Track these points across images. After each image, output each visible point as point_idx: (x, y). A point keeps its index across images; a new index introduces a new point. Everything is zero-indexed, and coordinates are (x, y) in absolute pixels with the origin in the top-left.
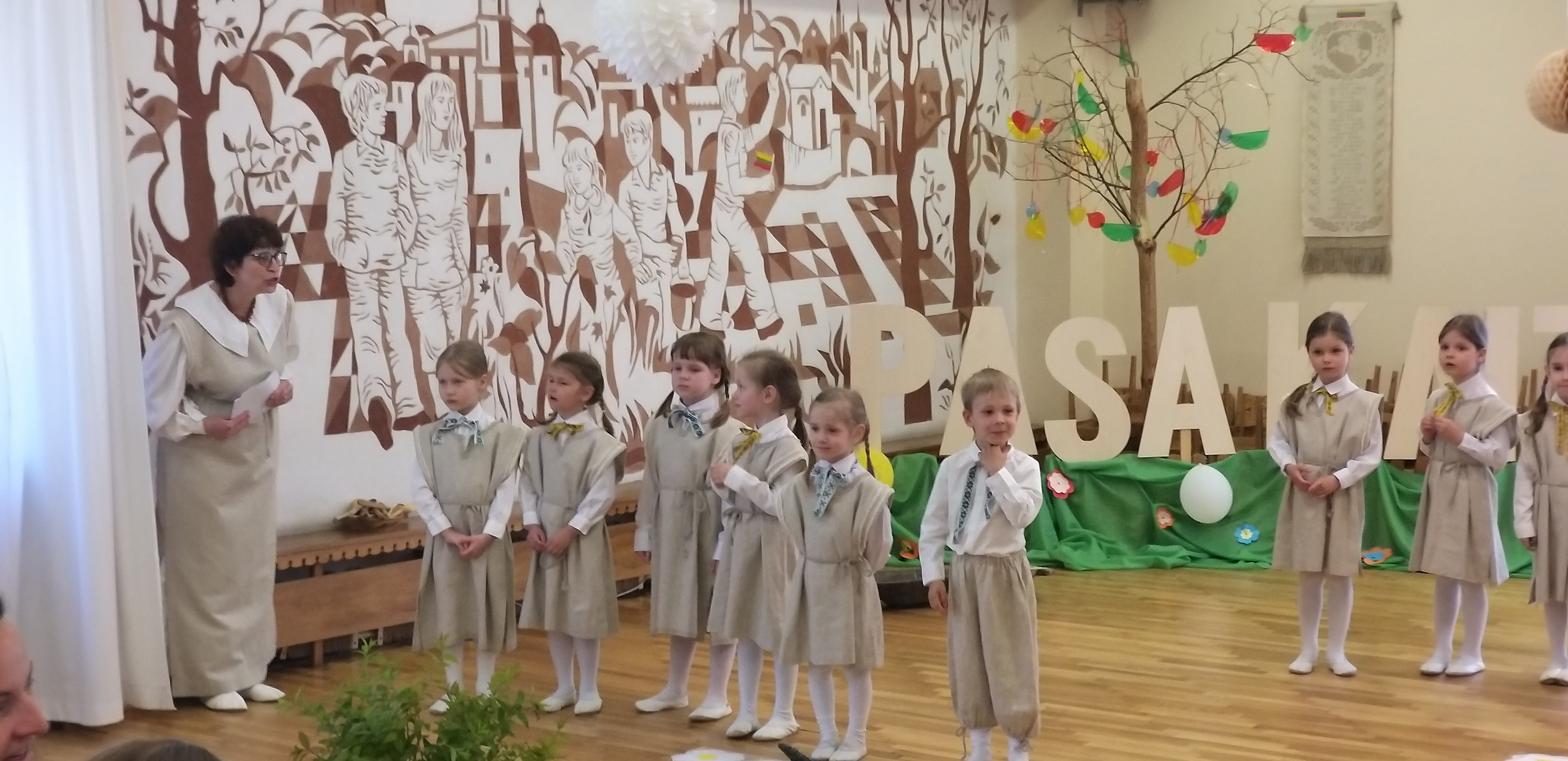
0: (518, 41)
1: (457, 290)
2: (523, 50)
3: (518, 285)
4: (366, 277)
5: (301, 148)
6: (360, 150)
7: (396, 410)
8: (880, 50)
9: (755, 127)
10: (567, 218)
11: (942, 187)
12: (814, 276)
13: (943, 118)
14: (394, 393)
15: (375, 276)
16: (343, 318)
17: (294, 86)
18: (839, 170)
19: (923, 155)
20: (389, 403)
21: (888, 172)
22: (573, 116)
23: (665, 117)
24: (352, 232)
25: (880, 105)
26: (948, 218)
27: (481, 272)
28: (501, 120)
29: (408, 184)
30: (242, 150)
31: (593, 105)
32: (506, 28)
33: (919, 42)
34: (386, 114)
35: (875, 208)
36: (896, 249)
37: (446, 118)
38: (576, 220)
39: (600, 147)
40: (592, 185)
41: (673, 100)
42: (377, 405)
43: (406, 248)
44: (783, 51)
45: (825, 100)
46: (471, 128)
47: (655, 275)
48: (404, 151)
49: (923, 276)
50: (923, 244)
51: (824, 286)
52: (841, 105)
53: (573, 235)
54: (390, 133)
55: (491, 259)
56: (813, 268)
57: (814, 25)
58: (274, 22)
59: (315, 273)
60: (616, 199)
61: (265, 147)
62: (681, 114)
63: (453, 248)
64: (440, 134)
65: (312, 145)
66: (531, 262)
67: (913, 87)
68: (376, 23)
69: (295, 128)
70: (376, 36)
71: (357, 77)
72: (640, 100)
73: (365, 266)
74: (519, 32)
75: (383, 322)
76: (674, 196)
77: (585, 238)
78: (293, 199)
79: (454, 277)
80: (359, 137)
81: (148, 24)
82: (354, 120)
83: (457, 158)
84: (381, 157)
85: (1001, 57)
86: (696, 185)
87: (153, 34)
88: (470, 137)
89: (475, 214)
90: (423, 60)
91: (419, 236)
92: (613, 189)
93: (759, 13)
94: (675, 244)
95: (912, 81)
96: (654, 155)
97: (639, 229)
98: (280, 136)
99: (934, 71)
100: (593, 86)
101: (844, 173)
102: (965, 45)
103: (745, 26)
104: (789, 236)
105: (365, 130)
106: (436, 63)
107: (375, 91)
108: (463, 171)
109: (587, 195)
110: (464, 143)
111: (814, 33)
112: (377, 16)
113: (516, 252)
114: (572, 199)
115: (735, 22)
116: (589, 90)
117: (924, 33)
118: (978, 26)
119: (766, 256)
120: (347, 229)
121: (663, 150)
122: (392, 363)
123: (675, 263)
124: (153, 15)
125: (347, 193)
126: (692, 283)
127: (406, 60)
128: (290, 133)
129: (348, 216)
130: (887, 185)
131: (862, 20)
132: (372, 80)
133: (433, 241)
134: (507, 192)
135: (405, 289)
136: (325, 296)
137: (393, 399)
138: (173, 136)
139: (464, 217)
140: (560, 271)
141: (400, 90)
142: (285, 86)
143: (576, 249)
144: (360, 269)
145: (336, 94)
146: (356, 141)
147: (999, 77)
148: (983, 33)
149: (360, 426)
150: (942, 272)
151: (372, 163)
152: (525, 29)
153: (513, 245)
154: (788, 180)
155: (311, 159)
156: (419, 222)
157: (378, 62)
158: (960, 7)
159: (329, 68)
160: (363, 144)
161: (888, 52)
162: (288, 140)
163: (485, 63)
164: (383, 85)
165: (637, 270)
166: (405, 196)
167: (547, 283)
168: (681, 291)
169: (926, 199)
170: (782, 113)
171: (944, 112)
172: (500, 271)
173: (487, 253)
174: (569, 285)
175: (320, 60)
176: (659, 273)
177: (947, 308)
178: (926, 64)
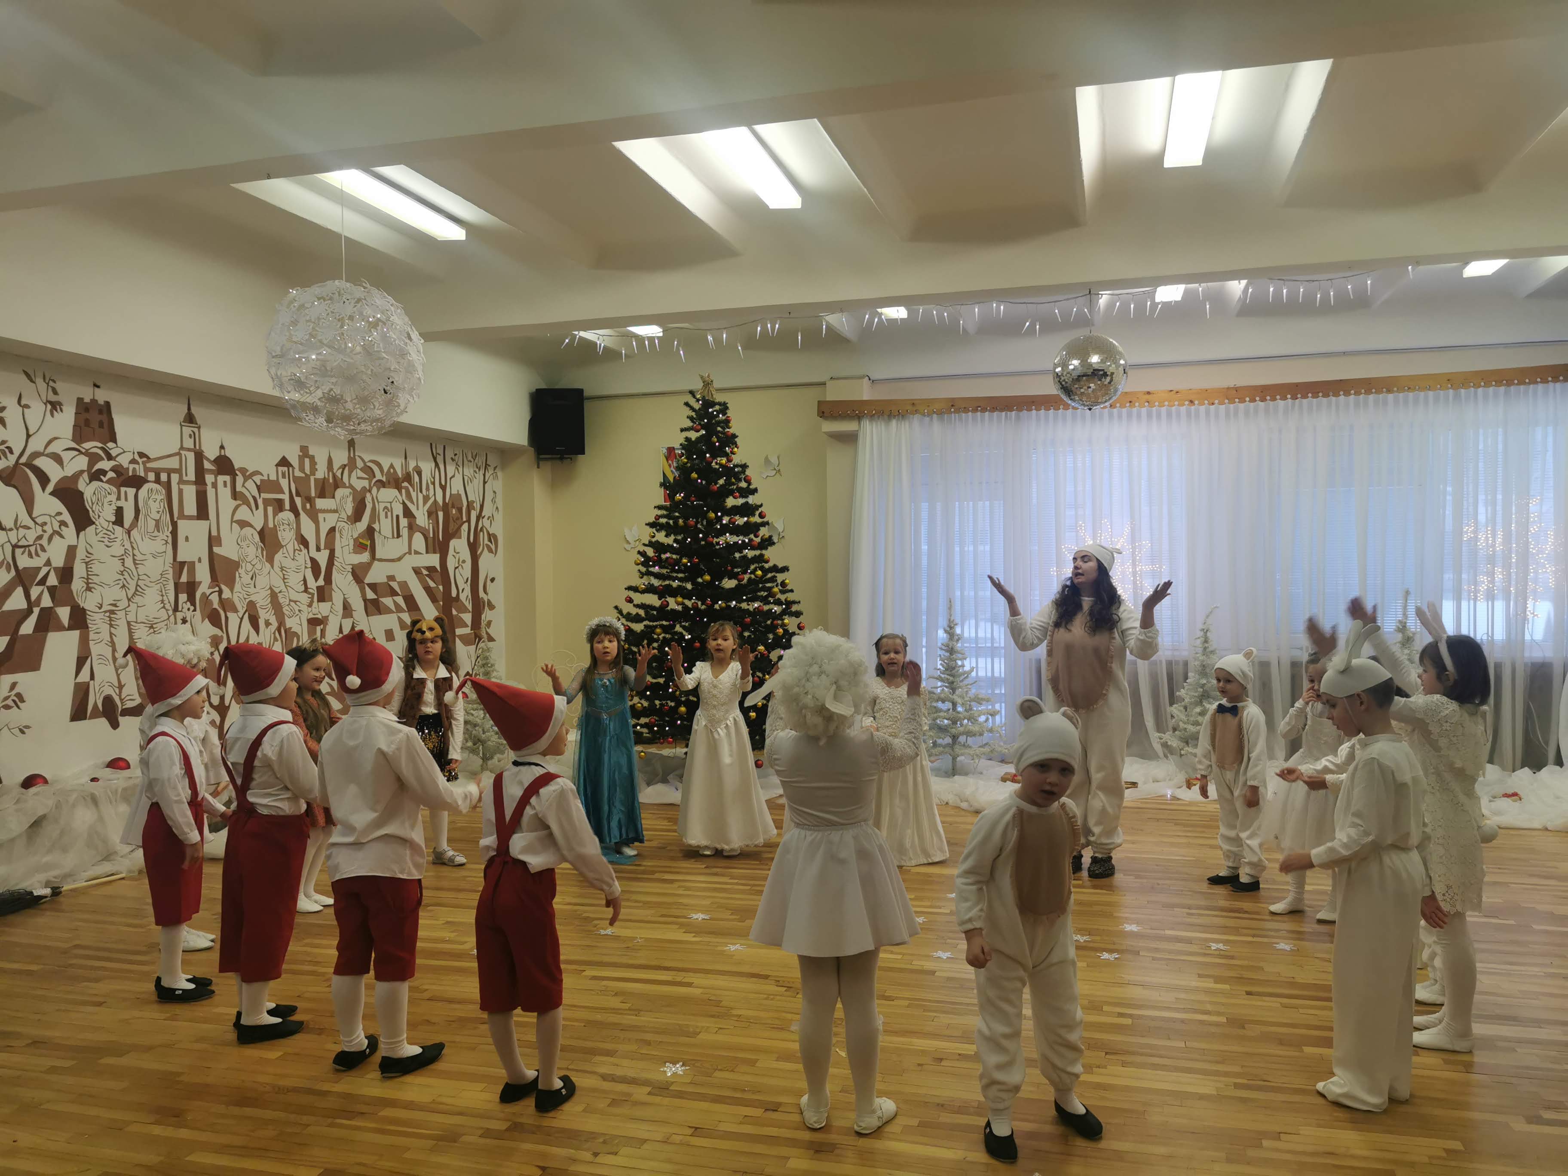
0: (207, 465)
1: (165, 623)
2: (210, 471)
3: (207, 619)
4: (101, 616)
5: (55, 529)
6: (98, 531)
7: (122, 703)
8: (429, 482)
9: (357, 524)
10: (240, 577)
11: (464, 562)
12: (393, 612)
13: (465, 522)
14: (120, 692)
15: (108, 614)
16: (84, 642)
17: (50, 488)
18: (407, 551)
19: (453, 543)
20: (117, 699)
21: (435, 552)
22: (244, 513)
23: (303, 516)
24: (91, 585)
25: (430, 514)
26: (467, 579)
27: (181, 611)
28: (196, 514)
29: (131, 554)
30: (11, 530)
31: (257, 508)
32: (199, 457)
33: (451, 478)
34: (116, 508)
35: (427, 573)
36: (440, 596)
37: (158, 512)
38: (246, 579)
39: (262, 533)
40: (257, 557)
41: (308, 506)
42: (108, 700)
43: (130, 596)
44: (374, 480)
45: (398, 510)
46: (175, 520)
47: (297, 612)
48: (129, 532)
49: (454, 612)
50: (454, 593)
51: (399, 618)
52: (408, 513)
53: (244, 588)
54: (119, 519)
55: (188, 603)
56: (393, 608)
57: (392, 466)
58: (36, 444)
59: (64, 613)
60: (272, 567)
61: (29, 528)
62: (313, 515)
63: (162, 596)
64: (154, 522)
65: (63, 527)
66: (216, 605)
67: (448, 504)
68: (110, 449)
69: (50, 516)
70: (110, 458)
71: (96, 484)
72: (287, 506)
73: (100, 608)
74: (208, 460)
75: (113, 644)
76: (309, 565)
77: (252, 590)
78: (48, 563)
79: (163, 614)
80: (97, 523)
82: (93, 511)
83: (166, 538)
84: (112, 536)
85: (495, 490)
86: (322, 558)
88: (174, 525)
89: (178, 573)
90: (142, 474)
91: (138, 588)
92: (270, 560)
93: (359, 456)
94: (310, 593)
95: (447, 501)
96: (296, 539)
97: (287, 584)
98: (39, 520)
99: (459, 495)
100: (257, 496)
101: (410, 553)
102: (476, 481)
103: (351, 465)
104: (378, 589)
105: (101, 518)
106: (151, 476)
107: (109, 493)
108: (170, 547)
109: (253, 563)
110: (170, 529)
111: (392, 470)
112: (111, 445)
113: (205, 598)
114: (244, 565)
115: (346, 462)
116: (254, 498)
117: (453, 474)
118: (482, 472)
119: (365, 600)
120: (88, 584)
121: (302, 536)
122: (119, 671)
123: (310, 605)
125: (88, 560)
126: (320, 617)
127: (130, 474)
128: (47, 519)
129: (88, 575)
130: (433, 560)
131: (420, 464)
132: (106, 486)
133: (148, 591)
134: (200, 560)
135: (129, 623)
136: (70, 628)
137: (120, 695)
139: (170, 576)
140: (235, 610)
141: (126, 492)
142: (43, 487)
143: (246, 596)
144: (97, 610)
145: (81, 494)
146: (94, 526)
147: (493, 501)
148: (484, 475)
149: (95, 714)
150: (465, 610)
151: (106, 540)
152: (212, 458)
153: (204, 594)
154: (378, 556)
155: (62, 536)
156: (139, 579)
157: (111, 475)
158: (472, 460)
159: (78, 475)
160: (100, 527)
161: (434, 483)
162: (45, 524)
163: (185, 478)
164: (115, 489)
165: (286, 610)
166: (129, 562)
167: (227, 618)
168: (314, 622)
169: (456, 568)
170: (374, 517)
171: (464, 519)
172: (195, 610)
173: (186, 599)
174: (242, 619)
175: (69, 471)
176: (300, 611)
177: (467, 631)
178: (454, 492)
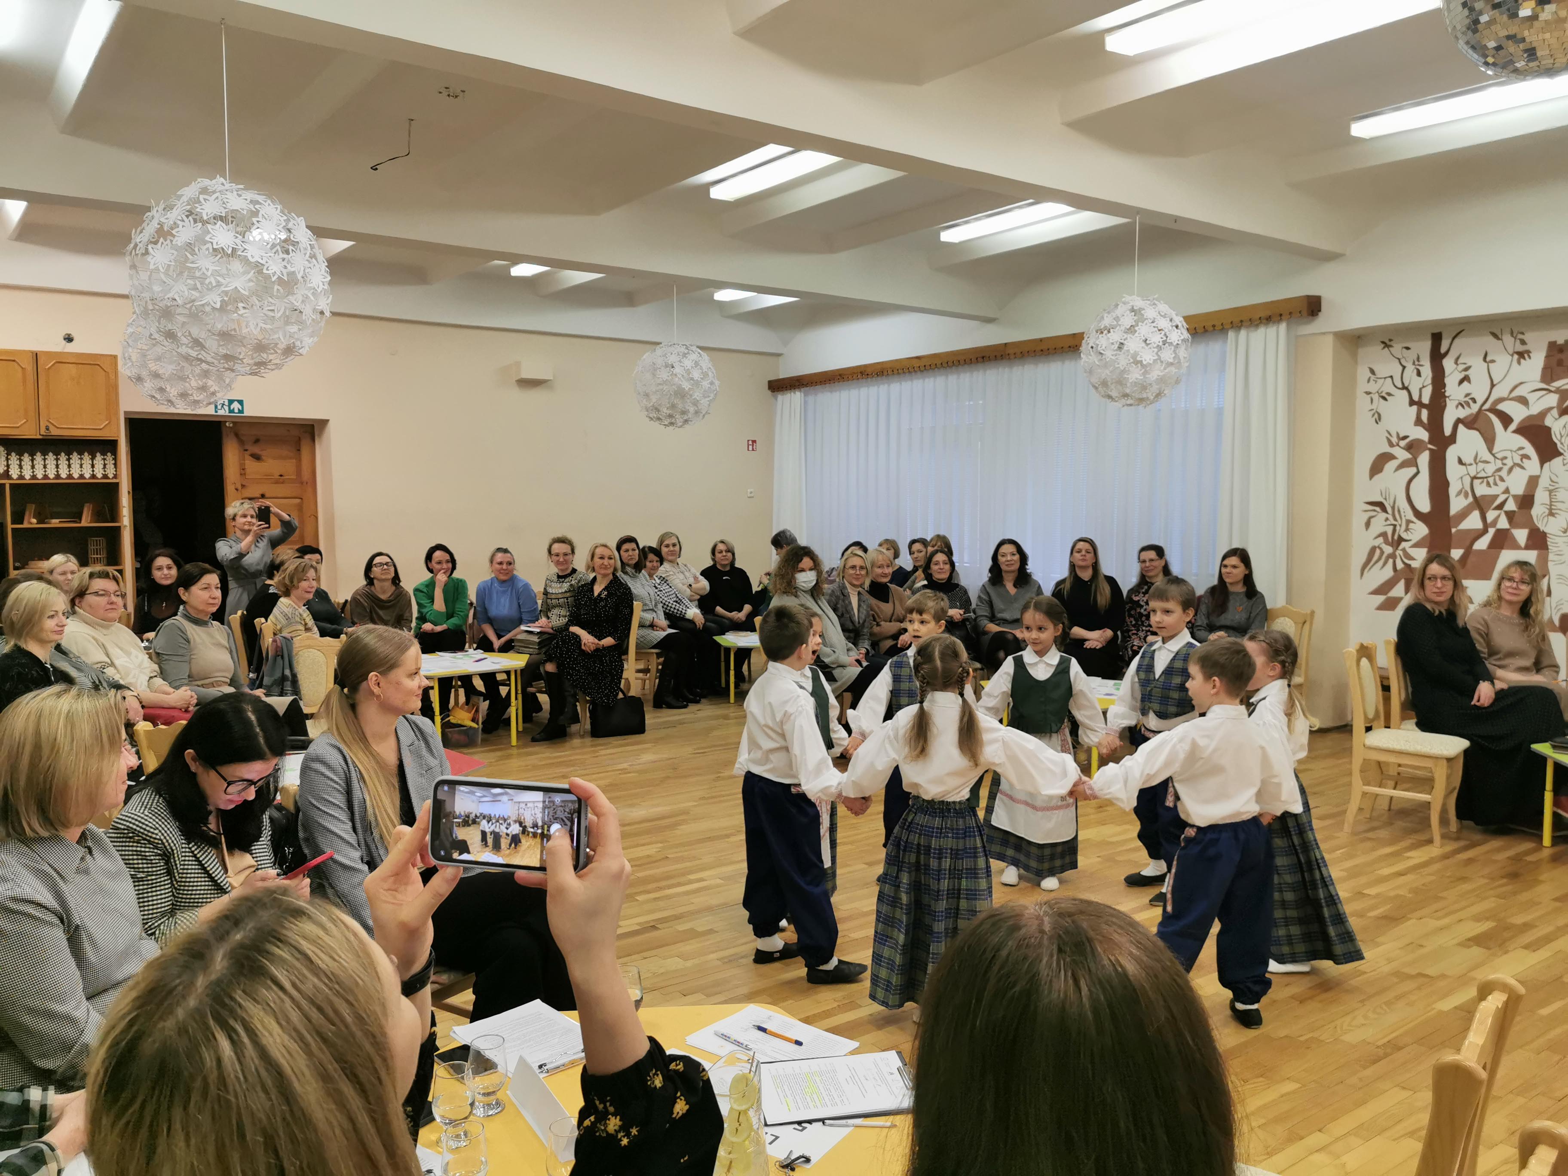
4: (1564, 539)
5: (1516, 462)
6: (1566, 462)
16: (1543, 562)
17: (1513, 426)
24: (1554, 511)
30: (1471, 465)
58: (1501, 391)
59: (1521, 535)
61: (1488, 462)
65: (1524, 460)
69: (1512, 451)
71: (1566, 418)
73: (1564, 533)
78: (1507, 491)
80: (1565, 454)
81: (1412, 403)
82: (1562, 444)
87: (1415, 408)
98: (1499, 456)
120: (1550, 510)
124: (1416, 398)
125: (1552, 488)
128: (1508, 454)
136: (1528, 547)
138: (1424, 459)
142: (1506, 427)
144: (1560, 534)
145: (1550, 428)
146: (1562, 457)
155: (1523, 468)
162: (1506, 458)
175: (1535, 410)
